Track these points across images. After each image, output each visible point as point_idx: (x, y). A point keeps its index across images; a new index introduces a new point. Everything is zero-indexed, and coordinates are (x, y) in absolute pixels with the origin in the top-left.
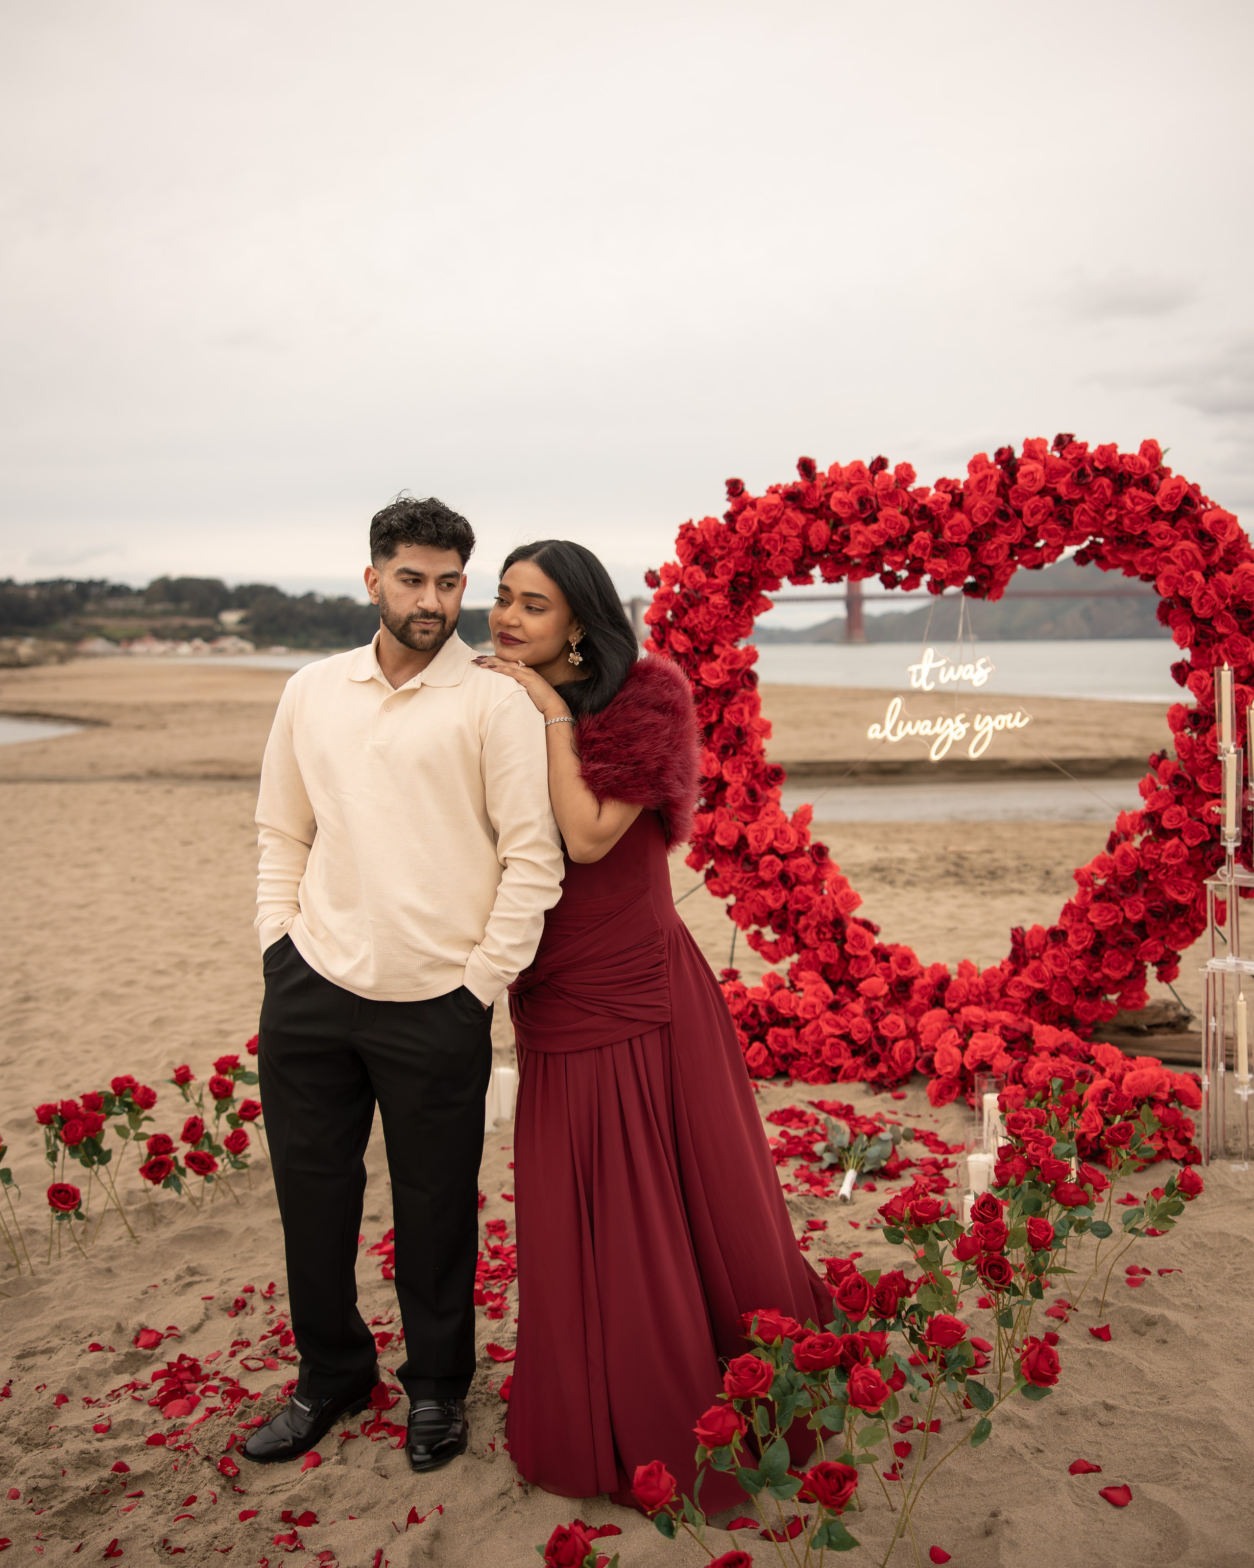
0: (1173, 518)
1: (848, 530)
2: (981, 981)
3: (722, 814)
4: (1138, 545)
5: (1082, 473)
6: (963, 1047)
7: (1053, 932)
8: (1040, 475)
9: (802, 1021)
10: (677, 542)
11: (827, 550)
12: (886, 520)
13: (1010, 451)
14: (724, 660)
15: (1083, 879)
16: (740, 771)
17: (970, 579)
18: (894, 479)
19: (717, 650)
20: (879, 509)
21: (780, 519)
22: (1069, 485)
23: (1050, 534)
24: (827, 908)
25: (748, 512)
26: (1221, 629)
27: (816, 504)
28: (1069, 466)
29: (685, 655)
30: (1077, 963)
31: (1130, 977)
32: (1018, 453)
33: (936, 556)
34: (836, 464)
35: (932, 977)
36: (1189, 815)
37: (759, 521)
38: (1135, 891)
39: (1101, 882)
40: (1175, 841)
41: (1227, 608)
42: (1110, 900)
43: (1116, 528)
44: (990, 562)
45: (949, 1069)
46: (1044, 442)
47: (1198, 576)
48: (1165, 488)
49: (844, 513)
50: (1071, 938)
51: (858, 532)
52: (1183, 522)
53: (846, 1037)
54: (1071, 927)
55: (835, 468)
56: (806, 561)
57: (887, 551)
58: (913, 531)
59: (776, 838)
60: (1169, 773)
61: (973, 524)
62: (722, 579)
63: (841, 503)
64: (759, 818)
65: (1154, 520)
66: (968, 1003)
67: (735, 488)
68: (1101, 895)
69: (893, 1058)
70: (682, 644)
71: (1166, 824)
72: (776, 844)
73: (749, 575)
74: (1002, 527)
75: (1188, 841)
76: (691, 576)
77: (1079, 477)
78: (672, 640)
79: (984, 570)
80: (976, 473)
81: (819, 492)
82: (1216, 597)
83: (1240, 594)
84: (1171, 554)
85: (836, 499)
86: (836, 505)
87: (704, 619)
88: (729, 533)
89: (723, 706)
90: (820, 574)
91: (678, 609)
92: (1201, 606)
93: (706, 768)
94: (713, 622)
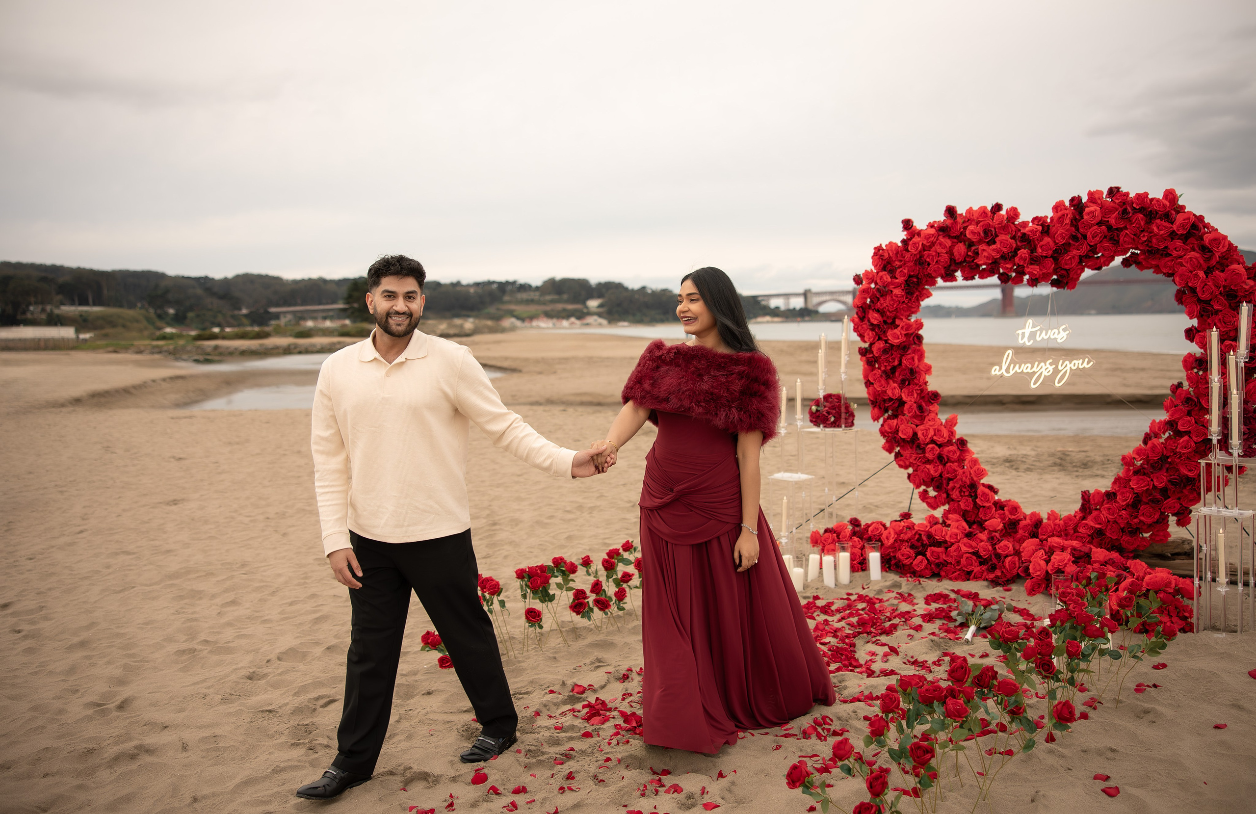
0: (1185, 238)
1: (978, 249)
2: (1062, 522)
3: (902, 420)
4: (1162, 255)
5: (1125, 211)
6: (1048, 561)
7: (1107, 494)
8: (1098, 213)
9: (949, 544)
10: (872, 257)
11: (965, 261)
12: (1001, 243)
13: (1079, 198)
14: (902, 328)
15: (1127, 461)
16: (912, 395)
17: (1055, 277)
18: (1006, 217)
19: (897, 322)
20: (997, 236)
21: (935, 242)
22: (1116, 218)
23: (1104, 249)
24: (966, 477)
25: (916, 239)
26: (1216, 307)
27: (957, 233)
28: (1117, 207)
29: (878, 326)
30: (1123, 512)
31: (1157, 522)
32: (1085, 199)
33: (1032, 264)
34: (971, 208)
35: (1031, 520)
36: (1196, 422)
37: (923, 244)
38: (1160, 469)
39: (1139, 463)
40: (1186, 438)
41: (1221, 293)
42: (1144, 474)
43: (1147, 245)
44: (1067, 267)
45: (1038, 573)
46: (1101, 193)
47: (1201, 274)
48: (1180, 218)
49: (974, 238)
50: (1119, 498)
51: (984, 250)
52: (1192, 240)
53: (976, 554)
54: (1119, 490)
55: (970, 211)
56: (952, 268)
57: (1001, 261)
58: (1018, 249)
59: (935, 435)
60: (1183, 396)
61: (1056, 244)
62: (900, 280)
63: (973, 233)
64: (925, 422)
65: (1172, 239)
66: (1053, 536)
67: (907, 224)
68: (1138, 472)
69: (1005, 567)
71: (1180, 428)
72: (935, 438)
73: (917, 277)
74: (1074, 245)
75: (1195, 439)
76: (881, 278)
77: (1123, 214)
78: (870, 317)
79: (1063, 272)
80: (1057, 212)
81: (959, 226)
82: (1213, 287)
83: (1229, 285)
84: (1183, 260)
85: (970, 230)
86: (970, 234)
87: (890, 304)
88: (906, 252)
89: (902, 356)
90: (961, 275)
91: (873, 298)
92: (1203, 293)
93: (892, 393)
94: (895, 306)
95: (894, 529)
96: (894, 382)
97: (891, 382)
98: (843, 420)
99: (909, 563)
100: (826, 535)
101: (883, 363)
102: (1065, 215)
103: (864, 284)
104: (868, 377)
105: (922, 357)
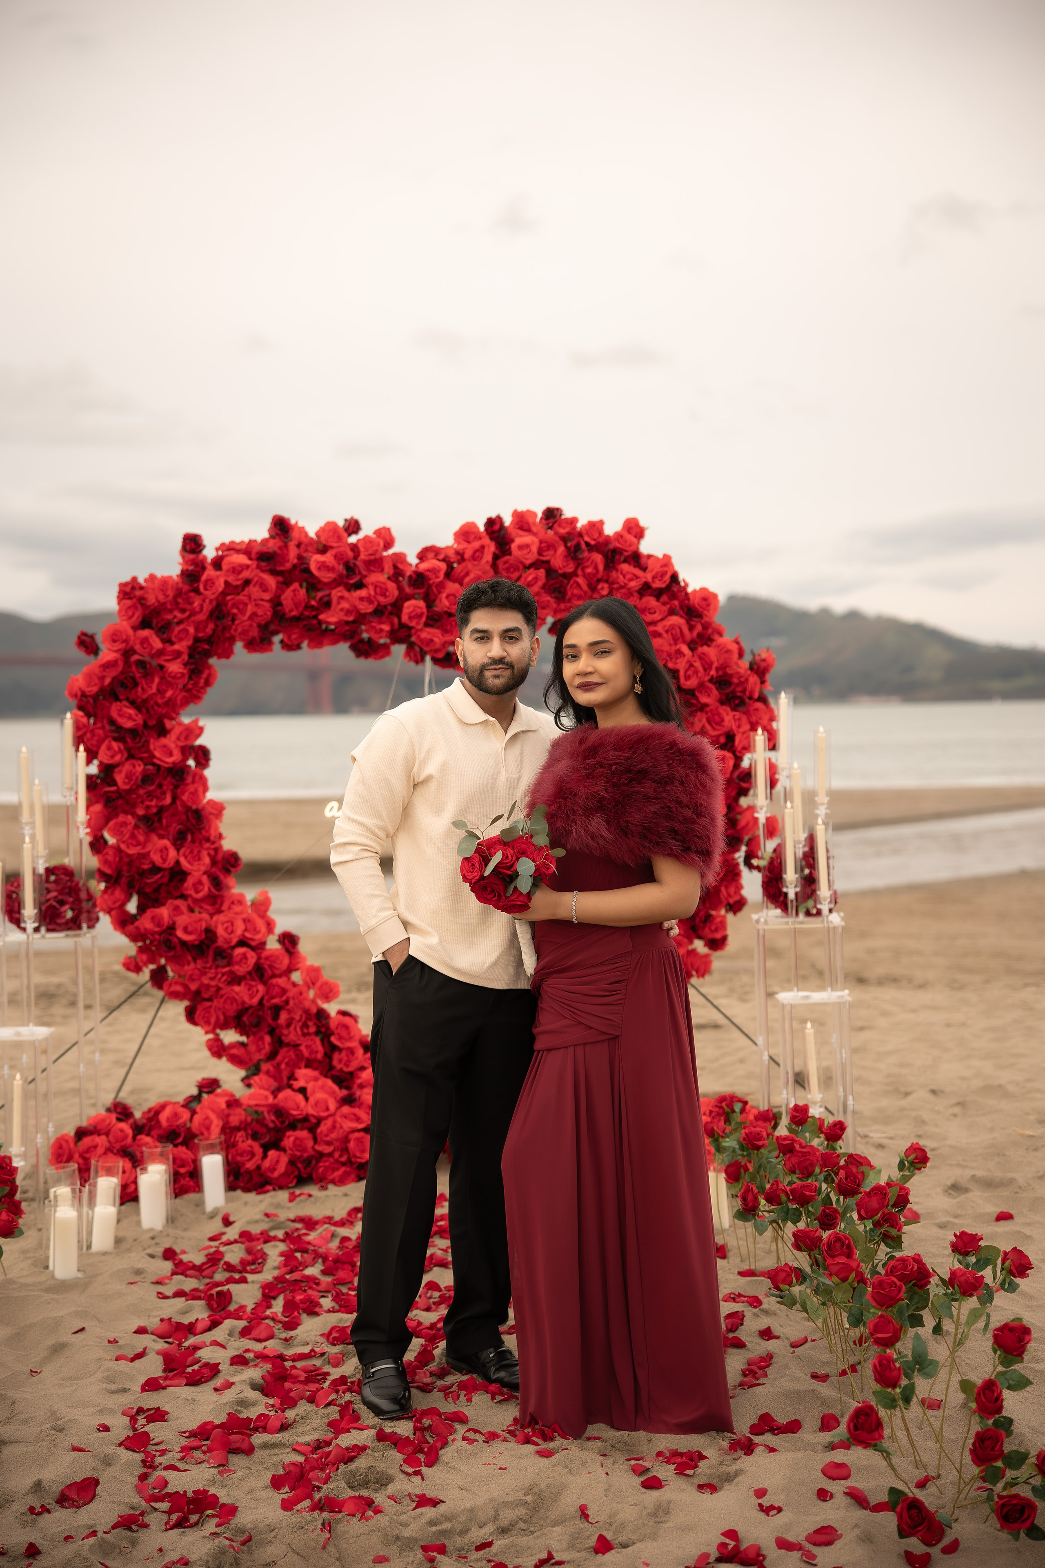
0: (658, 594)
1: (329, 595)
3: (178, 907)
5: (578, 547)
8: (534, 549)
9: (314, 1120)
10: (119, 600)
11: (300, 617)
12: (376, 587)
13: (499, 519)
14: (175, 735)
16: (200, 859)
18: (372, 541)
19: (168, 724)
20: (366, 575)
21: (251, 580)
22: (562, 558)
24: (307, 1000)
25: (211, 572)
26: (704, 699)
27: (288, 566)
28: (562, 540)
29: (133, 731)
32: (509, 523)
33: (431, 626)
37: (227, 583)
41: (711, 681)
46: (534, 514)
47: (685, 649)
49: (326, 577)
51: (342, 598)
52: (664, 598)
56: (272, 627)
57: (373, 618)
58: (404, 599)
59: (246, 929)
62: (180, 646)
63: (323, 566)
64: (224, 907)
65: (645, 595)
67: (192, 544)
70: (130, 718)
72: (247, 935)
73: (209, 640)
76: (145, 641)
77: (572, 551)
78: (114, 714)
80: (469, 542)
81: (293, 553)
82: (701, 669)
83: (723, 667)
84: (659, 628)
85: (318, 562)
86: (319, 569)
87: (158, 690)
88: (192, 594)
89: (176, 787)
90: (282, 642)
91: (125, 678)
92: (688, 678)
93: (161, 856)
94: (169, 694)
95: (213, 1111)
96: (161, 837)
97: (154, 838)
98: (84, 916)
99: (254, 1167)
100: (87, 1141)
101: (142, 802)
102: (483, 547)
103: (107, 653)
104: (101, 829)
105: (206, 789)
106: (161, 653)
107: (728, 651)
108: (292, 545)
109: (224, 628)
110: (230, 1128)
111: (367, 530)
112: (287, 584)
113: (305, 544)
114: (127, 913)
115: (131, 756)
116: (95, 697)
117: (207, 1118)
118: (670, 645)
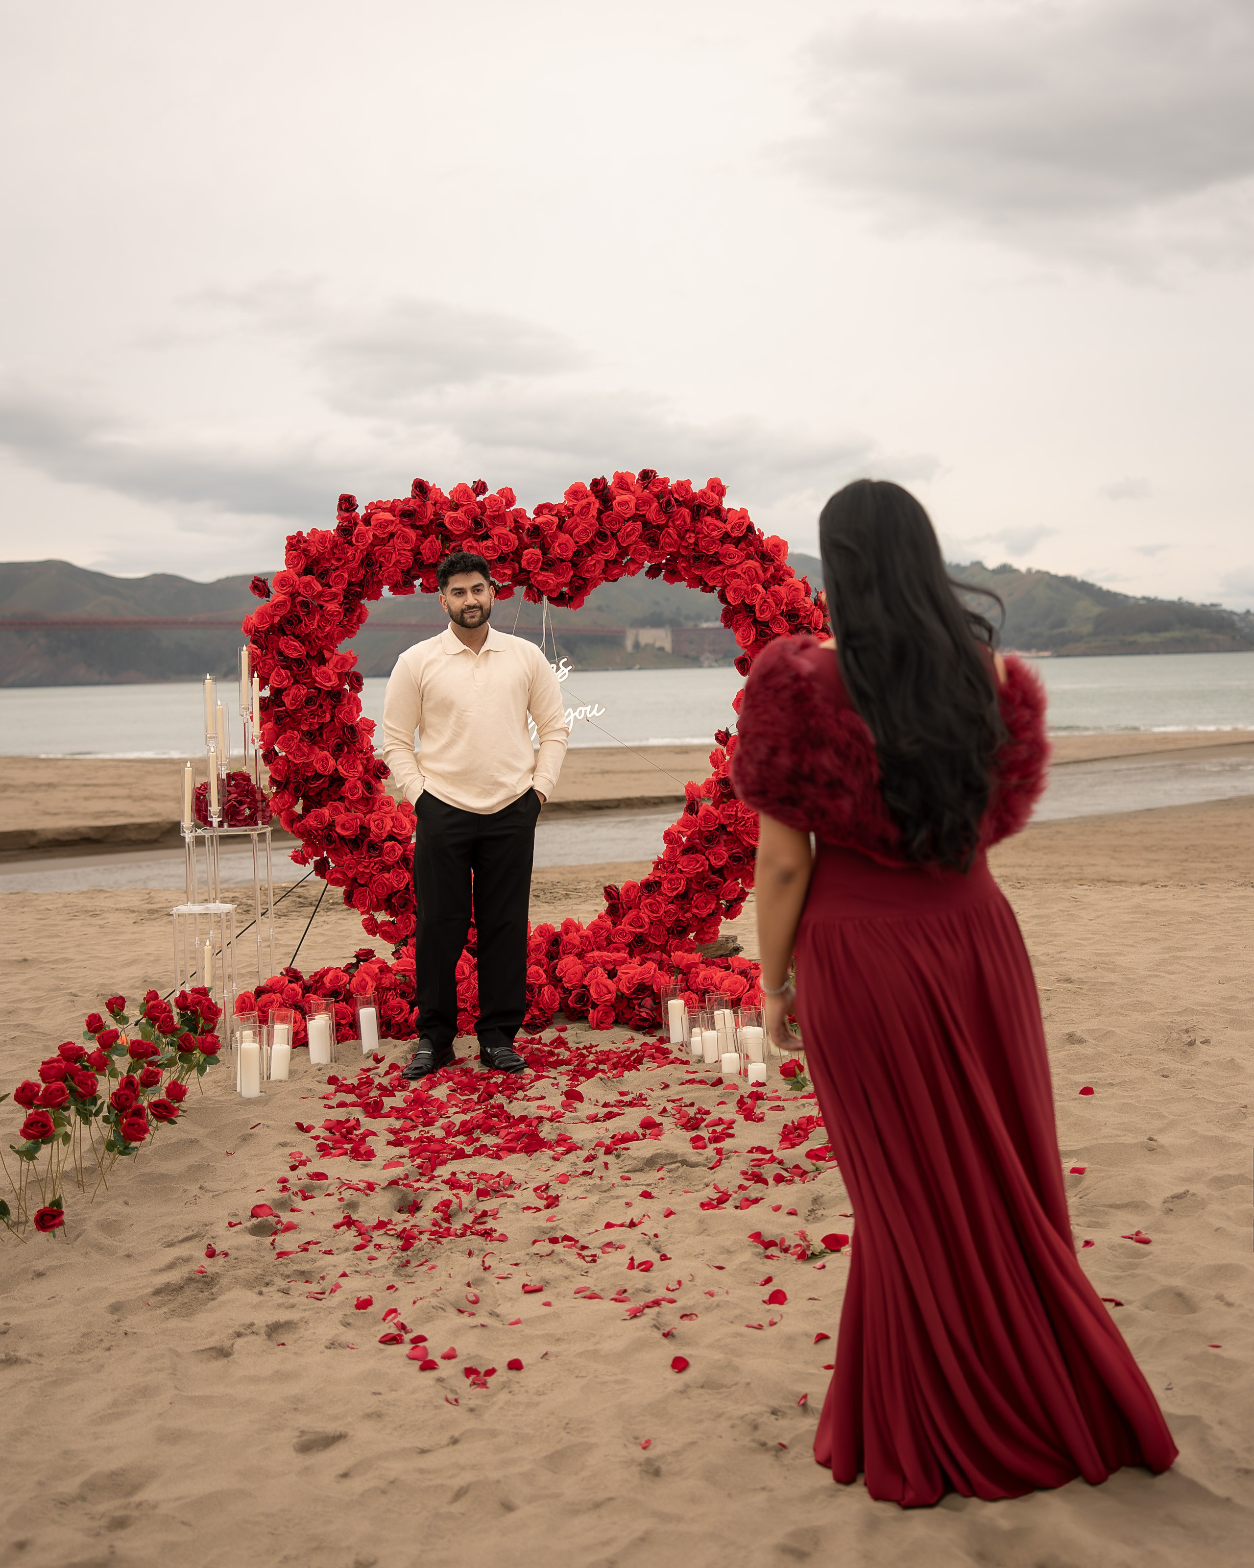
0: (737, 541)
1: (461, 545)
2: (586, 932)
3: (335, 808)
4: (711, 562)
5: (668, 503)
6: (614, 978)
7: (646, 883)
8: (632, 505)
10: (286, 551)
12: (499, 538)
13: (602, 480)
14: (334, 664)
15: (670, 837)
16: (355, 768)
17: (564, 590)
18: (496, 500)
19: (327, 655)
20: (491, 528)
21: (394, 533)
22: (655, 513)
23: (637, 553)
25: (361, 527)
26: (776, 630)
27: (426, 521)
28: (655, 497)
29: (298, 661)
30: (671, 906)
32: (611, 483)
33: (547, 570)
37: (374, 535)
38: (717, 843)
39: (686, 838)
41: (781, 614)
42: (696, 852)
43: (694, 549)
44: (588, 575)
45: (608, 997)
46: (632, 476)
47: (760, 587)
48: (731, 517)
49: (458, 530)
50: (666, 885)
52: (743, 545)
54: (663, 877)
56: (412, 573)
57: (499, 565)
58: (523, 547)
59: (394, 826)
61: (576, 543)
62: (336, 589)
63: (454, 521)
64: (376, 808)
65: (725, 543)
66: (589, 949)
67: (347, 503)
68: (689, 849)
70: (296, 649)
72: (396, 830)
73: (360, 584)
74: (601, 545)
76: (307, 585)
77: (664, 506)
78: (282, 647)
79: (581, 582)
80: (578, 500)
81: (430, 510)
82: (774, 605)
83: (791, 603)
84: (738, 571)
85: (451, 518)
86: (452, 523)
87: (319, 626)
88: (346, 545)
89: (334, 707)
90: (421, 585)
91: (291, 616)
92: (762, 612)
93: (323, 765)
94: (327, 629)
95: (368, 975)
96: (322, 749)
97: (317, 750)
98: (259, 814)
99: (403, 1020)
100: (264, 998)
101: (306, 720)
102: (589, 504)
103: (276, 595)
104: (273, 744)
105: (359, 709)
106: (320, 595)
107: (797, 589)
108: (429, 503)
109: (373, 574)
110: (382, 988)
111: (492, 490)
112: (426, 536)
113: (442, 503)
114: (293, 813)
115: (297, 682)
116: (267, 632)
117: (364, 980)
118: (748, 584)
